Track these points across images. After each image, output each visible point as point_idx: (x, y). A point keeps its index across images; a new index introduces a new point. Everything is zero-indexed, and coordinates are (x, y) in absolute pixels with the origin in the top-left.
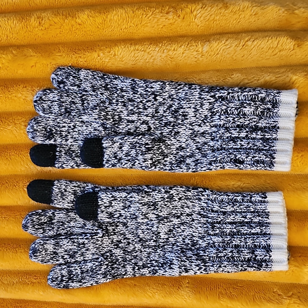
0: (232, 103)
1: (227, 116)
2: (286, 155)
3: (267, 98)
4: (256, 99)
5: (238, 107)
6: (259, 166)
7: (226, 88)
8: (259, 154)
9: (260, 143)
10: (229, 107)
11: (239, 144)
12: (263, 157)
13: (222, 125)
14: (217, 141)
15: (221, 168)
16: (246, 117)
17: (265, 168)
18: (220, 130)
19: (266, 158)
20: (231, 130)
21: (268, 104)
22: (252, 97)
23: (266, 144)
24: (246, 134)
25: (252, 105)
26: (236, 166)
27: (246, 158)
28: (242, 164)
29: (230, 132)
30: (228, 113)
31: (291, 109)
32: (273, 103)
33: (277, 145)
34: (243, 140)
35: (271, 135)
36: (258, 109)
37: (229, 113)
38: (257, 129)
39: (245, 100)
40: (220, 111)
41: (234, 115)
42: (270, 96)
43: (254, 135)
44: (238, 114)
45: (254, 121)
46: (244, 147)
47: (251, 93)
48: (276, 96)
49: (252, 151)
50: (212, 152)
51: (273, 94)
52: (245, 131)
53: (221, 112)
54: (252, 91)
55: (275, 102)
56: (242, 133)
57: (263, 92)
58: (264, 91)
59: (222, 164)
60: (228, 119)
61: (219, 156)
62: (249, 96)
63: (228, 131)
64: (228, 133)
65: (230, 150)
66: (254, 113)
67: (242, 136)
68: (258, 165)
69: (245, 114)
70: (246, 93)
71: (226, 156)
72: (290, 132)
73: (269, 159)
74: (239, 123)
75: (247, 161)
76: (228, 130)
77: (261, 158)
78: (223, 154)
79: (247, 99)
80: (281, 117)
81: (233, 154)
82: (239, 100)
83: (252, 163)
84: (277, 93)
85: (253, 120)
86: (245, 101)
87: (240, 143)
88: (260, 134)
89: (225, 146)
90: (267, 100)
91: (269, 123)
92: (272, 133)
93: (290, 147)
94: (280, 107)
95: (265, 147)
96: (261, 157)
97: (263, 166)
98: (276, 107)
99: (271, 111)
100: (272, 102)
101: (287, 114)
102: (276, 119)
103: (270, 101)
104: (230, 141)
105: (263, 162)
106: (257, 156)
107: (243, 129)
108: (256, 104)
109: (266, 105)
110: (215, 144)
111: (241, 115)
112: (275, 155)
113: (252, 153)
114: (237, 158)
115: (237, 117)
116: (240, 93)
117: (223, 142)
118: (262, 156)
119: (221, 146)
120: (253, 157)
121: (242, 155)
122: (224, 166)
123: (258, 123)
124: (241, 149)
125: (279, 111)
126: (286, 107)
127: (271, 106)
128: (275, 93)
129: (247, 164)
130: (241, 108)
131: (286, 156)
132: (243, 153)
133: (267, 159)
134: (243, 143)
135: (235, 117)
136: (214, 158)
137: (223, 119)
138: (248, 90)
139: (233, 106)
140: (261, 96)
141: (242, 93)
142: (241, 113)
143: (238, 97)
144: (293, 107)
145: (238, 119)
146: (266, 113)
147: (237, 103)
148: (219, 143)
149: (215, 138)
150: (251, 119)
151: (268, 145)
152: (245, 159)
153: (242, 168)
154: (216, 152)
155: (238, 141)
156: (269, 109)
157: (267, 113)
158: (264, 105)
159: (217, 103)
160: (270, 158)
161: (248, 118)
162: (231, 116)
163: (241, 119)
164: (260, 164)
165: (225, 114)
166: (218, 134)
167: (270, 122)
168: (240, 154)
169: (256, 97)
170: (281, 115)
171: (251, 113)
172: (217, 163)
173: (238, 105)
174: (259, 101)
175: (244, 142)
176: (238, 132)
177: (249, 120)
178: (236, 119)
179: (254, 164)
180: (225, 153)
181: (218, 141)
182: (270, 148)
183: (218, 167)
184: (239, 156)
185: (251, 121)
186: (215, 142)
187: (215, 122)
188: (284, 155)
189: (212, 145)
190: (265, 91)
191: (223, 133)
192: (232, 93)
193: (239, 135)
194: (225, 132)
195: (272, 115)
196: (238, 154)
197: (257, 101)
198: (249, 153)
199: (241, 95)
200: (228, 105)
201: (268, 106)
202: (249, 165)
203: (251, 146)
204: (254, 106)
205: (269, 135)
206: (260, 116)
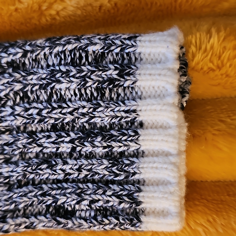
0: (34, 73)
1: (27, 106)
2: (166, 193)
3: (110, 55)
4: (84, 60)
5: (44, 82)
6: (107, 222)
7: (20, 42)
8: (104, 193)
9: (103, 166)
10: (28, 85)
11: (60, 172)
12: (114, 201)
13: (22, 128)
14: (16, 164)
15: (26, 227)
16: (65, 105)
17: (122, 227)
18: (18, 140)
19: (120, 203)
20: (41, 139)
21: (110, 69)
22: (75, 55)
23: (117, 169)
24: (70, 145)
25: (72, 74)
26: (59, 223)
27: (78, 203)
28: (70, 219)
29: (38, 142)
30: (29, 98)
31: (165, 75)
32: (121, 65)
33: (142, 170)
34: (69, 161)
35: (125, 145)
36: (87, 82)
37: (32, 99)
38: (94, 133)
39: (60, 64)
40: (11, 95)
41: (41, 102)
42: (112, 48)
43: (88, 148)
44: (49, 101)
45: (84, 115)
46: (72, 176)
47: (70, 47)
48: (128, 45)
49: (90, 185)
50: (7, 190)
51: (118, 42)
52: (68, 139)
53: (16, 99)
54: (73, 41)
55: (126, 62)
56: (62, 145)
57: (98, 41)
58: (99, 39)
59: (28, 218)
60: (30, 112)
61: (22, 201)
62: (67, 53)
63: (34, 141)
64: (36, 145)
65: (44, 186)
66: (81, 95)
67: (63, 150)
68: (104, 220)
69: (62, 99)
70: (59, 49)
71: (35, 199)
72: (169, 135)
73: (127, 206)
74: (52, 121)
75: (82, 210)
76: (33, 138)
77: (110, 204)
78: (30, 194)
79: (63, 62)
80: (145, 98)
81: (49, 195)
82: (48, 66)
83: (93, 214)
84: (129, 39)
85: (80, 111)
86: (57, 68)
87: (61, 169)
88: (99, 145)
89: (32, 176)
90: (107, 60)
91: (117, 117)
92: (126, 140)
93: (172, 174)
94: (138, 72)
95: (117, 175)
96: (108, 202)
97: (117, 221)
98: (129, 74)
99: (119, 86)
100: (120, 62)
101: (156, 89)
102: (131, 105)
103: (114, 62)
104: (42, 164)
105: (115, 214)
106: (99, 200)
107: (63, 134)
108: (82, 71)
109: (104, 71)
110: (12, 171)
111: (55, 102)
112: (141, 194)
113: (88, 192)
114: (59, 203)
115: (46, 108)
116: (47, 51)
117: (28, 167)
118: (110, 199)
119: (24, 176)
120: (93, 202)
121: (68, 198)
122: (32, 223)
123: (93, 118)
124: (66, 181)
125: (137, 84)
126: (153, 72)
127: (117, 72)
128: (125, 39)
129: (81, 218)
130: (51, 84)
131: (166, 196)
132: (69, 193)
133: (122, 205)
134: (67, 168)
135: (42, 107)
136: (11, 204)
137: (19, 115)
138: (65, 41)
139: (35, 82)
140: (94, 52)
141: (51, 48)
142: (55, 97)
143: (46, 59)
144: (169, 69)
145: (48, 113)
146: (107, 91)
147: (43, 73)
148: (19, 170)
149: (11, 158)
150: (75, 109)
151: (121, 170)
152: (77, 207)
153: (71, 227)
154: (17, 191)
155: (57, 164)
156: (111, 81)
157: (111, 90)
158: (100, 70)
159: (4, 77)
160: (128, 202)
161: (69, 107)
162: (35, 105)
163: (54, 112)
164: (110, 218)
165: (24, 103)
166: (15, 147)
167: (118, 114)
168: (64, 195)
169: (84, 55)
170: (144, 94)
171: (76, 95)
172: (17, 216)
173: (44, 79)
174: (89, 64)
175: (70, 166)
176: (53, 143)
177: (71, 113)
178: (44, 112)
179: (95, 218)
180: (33, 194)
181: (18, 166)
182: (127, 177)
183: (20, 225)
184: (62, 200)
185: (76, 115)
186: (12, 167)
187: (6, 121)
188: (161, 196)
189: (6, 175)
190: (102, 38)
191: (25, 147)
192: (32, 52)
193: (58, 149)
194: (30, 144)
195: (122, 95)
196: (60, 194)
197: (84, 65)
198: (82, 192)
199: (51, 53)
200: (26, 80)
201: (108, 73)
202: (85, 220)
203: (87, 175)
204: (78, 75)
205: (120, 147)
206: (96, 99)
